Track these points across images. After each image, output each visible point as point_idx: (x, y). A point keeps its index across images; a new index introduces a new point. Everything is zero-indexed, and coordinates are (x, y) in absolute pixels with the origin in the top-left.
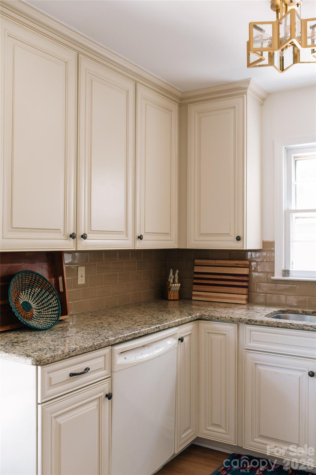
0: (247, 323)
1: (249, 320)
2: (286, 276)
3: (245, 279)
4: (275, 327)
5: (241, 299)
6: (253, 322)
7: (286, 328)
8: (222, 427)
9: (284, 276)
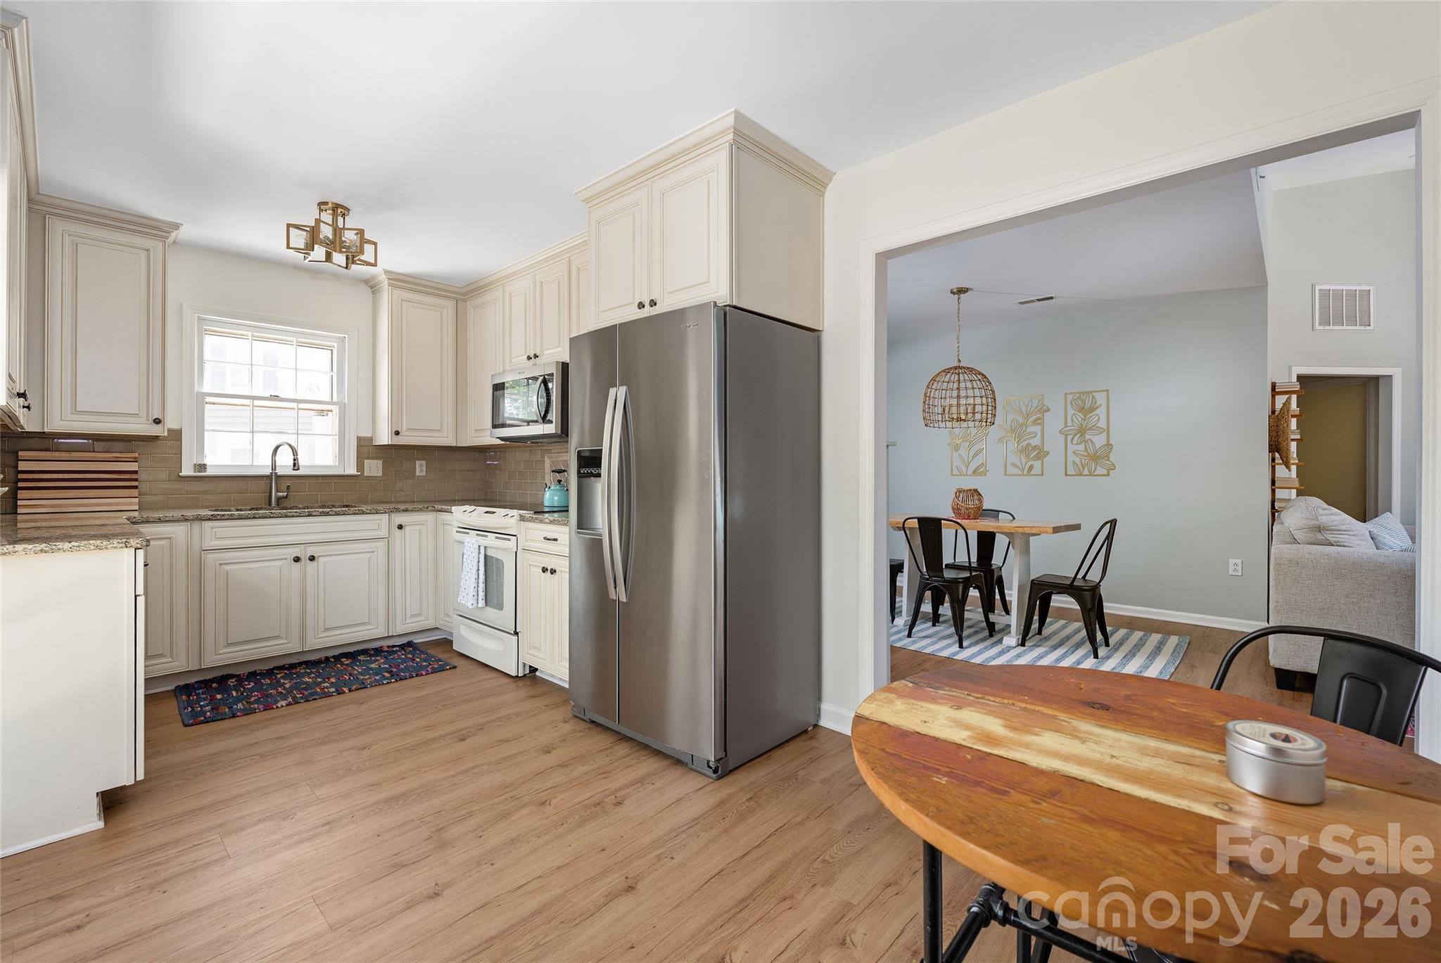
0: (209, 519)
1: (212, 515)
2: (202, 472)
3: (134, 476)
4: (250, 518)
5: (131, 504)
6: (218, 517)
7: (266, 517)
8: (165, 656)
9: (200, 472)
